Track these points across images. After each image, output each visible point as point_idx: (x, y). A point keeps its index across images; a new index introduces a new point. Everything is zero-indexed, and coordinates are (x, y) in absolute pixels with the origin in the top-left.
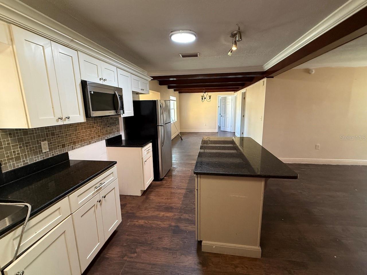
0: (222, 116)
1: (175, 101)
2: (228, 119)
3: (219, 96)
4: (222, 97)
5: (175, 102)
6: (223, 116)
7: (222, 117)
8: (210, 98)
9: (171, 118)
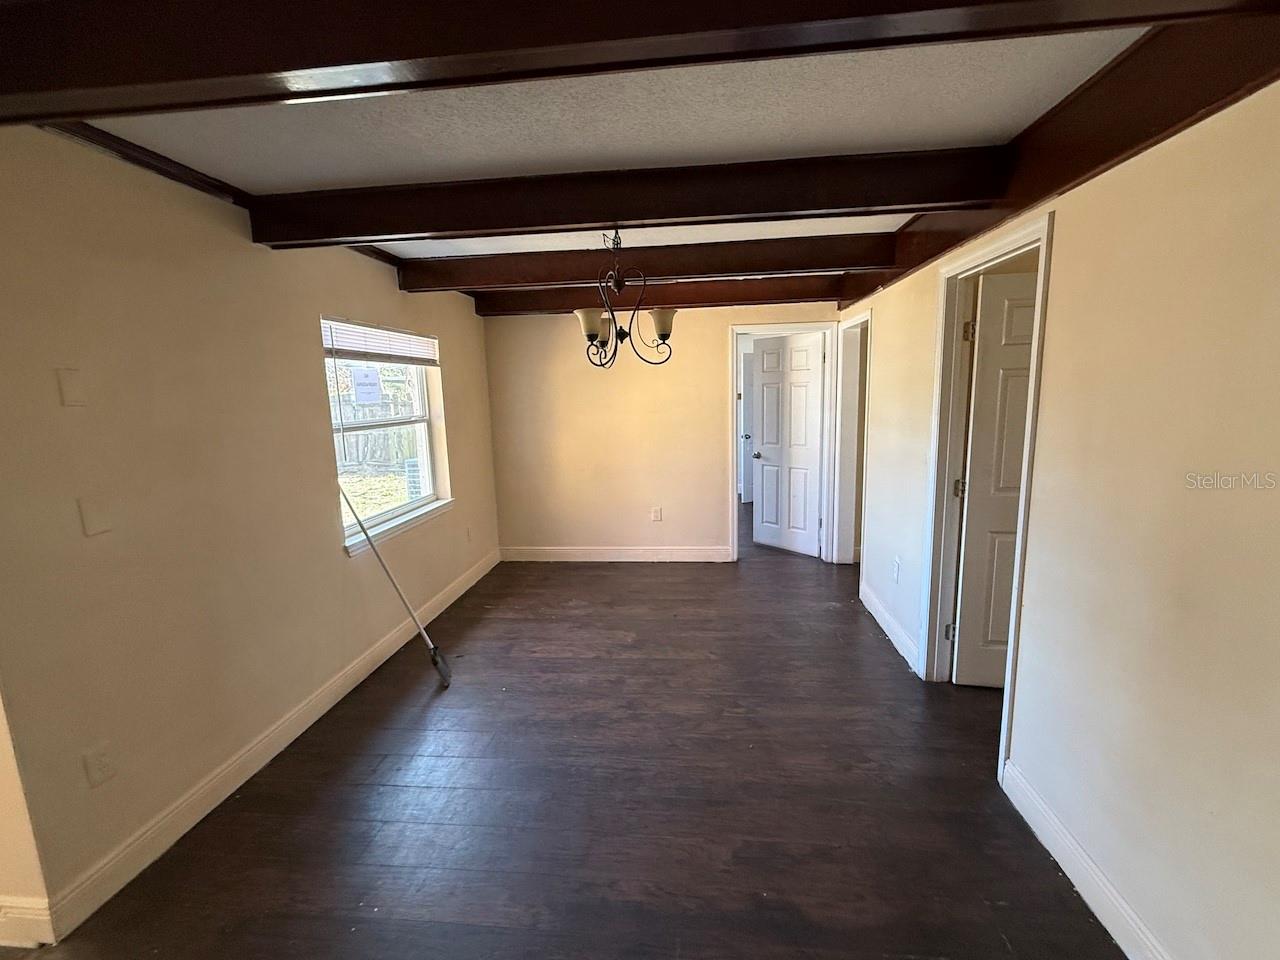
0: (758, 456)
1: (431, 362)
2: (797, 477)
3: (740, 329)
4: (757, 343)
5: (435, 373)
6: (767, 459)
7: (760, 462)
8: (664, 337)
9: (344, 507)
